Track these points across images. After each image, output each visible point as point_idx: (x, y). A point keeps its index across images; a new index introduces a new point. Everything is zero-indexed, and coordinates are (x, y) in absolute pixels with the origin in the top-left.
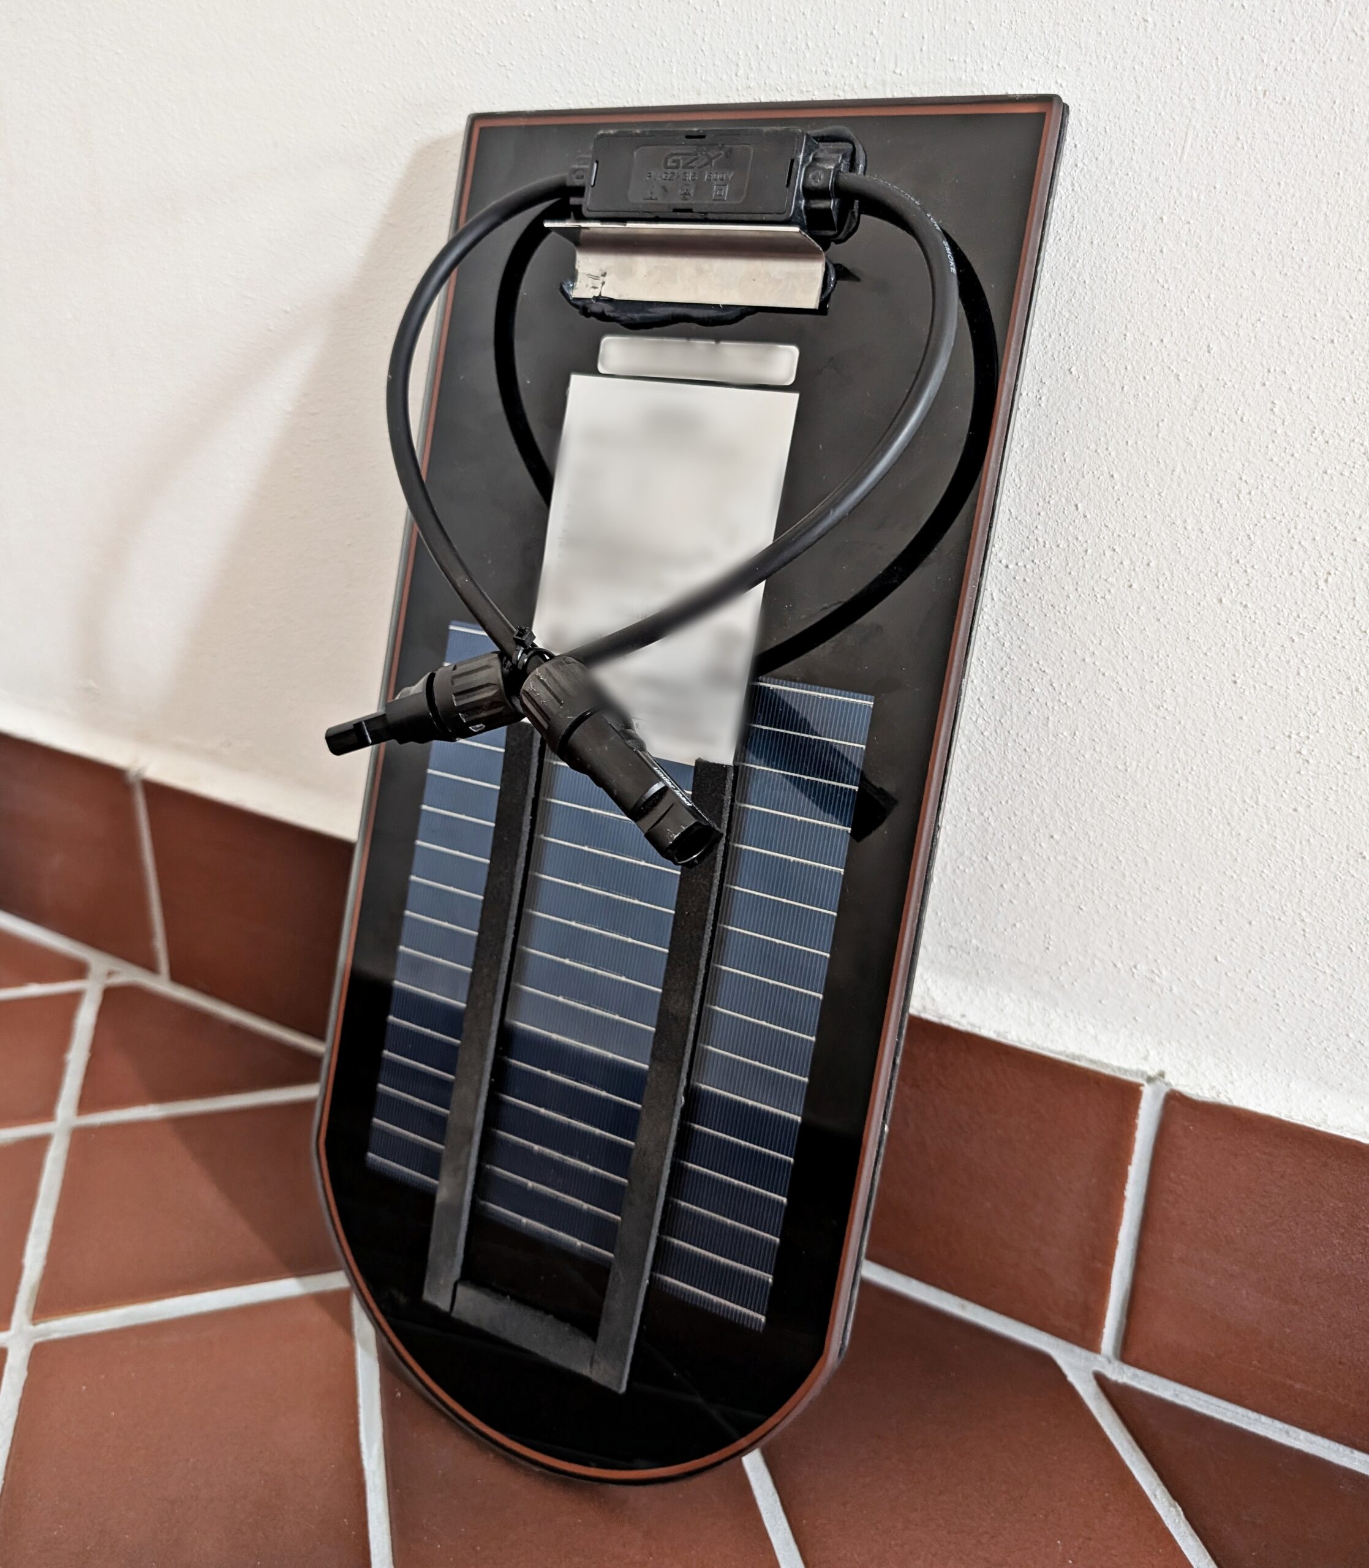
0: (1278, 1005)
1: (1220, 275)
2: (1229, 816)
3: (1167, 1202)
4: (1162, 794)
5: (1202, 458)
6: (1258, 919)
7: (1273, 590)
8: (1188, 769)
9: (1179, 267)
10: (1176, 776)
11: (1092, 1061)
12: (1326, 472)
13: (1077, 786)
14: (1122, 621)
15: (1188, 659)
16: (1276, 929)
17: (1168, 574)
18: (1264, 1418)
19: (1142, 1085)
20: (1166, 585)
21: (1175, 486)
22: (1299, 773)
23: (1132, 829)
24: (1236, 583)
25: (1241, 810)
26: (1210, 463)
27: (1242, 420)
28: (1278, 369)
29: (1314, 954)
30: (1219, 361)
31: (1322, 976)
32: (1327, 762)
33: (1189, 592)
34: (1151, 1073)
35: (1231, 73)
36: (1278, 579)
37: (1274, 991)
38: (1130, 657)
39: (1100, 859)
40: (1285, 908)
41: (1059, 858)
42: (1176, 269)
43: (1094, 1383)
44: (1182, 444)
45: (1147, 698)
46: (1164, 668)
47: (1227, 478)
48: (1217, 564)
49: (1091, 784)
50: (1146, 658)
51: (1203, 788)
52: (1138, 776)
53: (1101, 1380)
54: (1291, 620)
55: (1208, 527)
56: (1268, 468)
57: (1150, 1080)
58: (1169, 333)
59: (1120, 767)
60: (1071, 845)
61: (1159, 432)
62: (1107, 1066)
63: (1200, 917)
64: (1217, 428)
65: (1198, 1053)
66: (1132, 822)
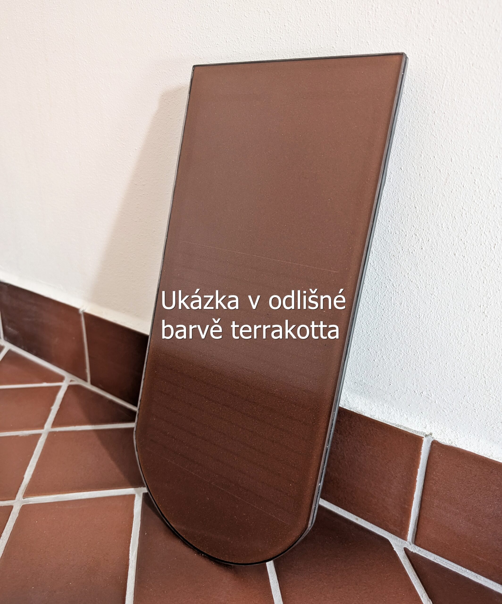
0: (475, 410)
1: (456, 132)
2: (457, 336)
3: (432, 483)
4: (433, 327)
5: (449, 201)
6: (468, 376)
7: (474, 251)
8: (442, 318)
9: (441, 130)
10: (438, 320)
11: (405, 428)
12: (494, 206)
13: (402, 324)
14: (419, 262)
15: (443, 276)
16: (475, 380)
17: (435, 244)
18: (468, 571)
19: (424, 438)
20: (435, 248)
21: (438, 211)
22: (484, 320)
23: (422, 340)
24: (461, 248)
25: (462, 334)
26: (452, 203)
27: (463, 186)
28: (477, 167)
29: (489, 391)
30: (455, 165)
31: (492, 400)
32: (494, 316)
33: (443, 251)
34: (427, 433)
35: (460, 58)
36: (476, 246)
37: (474, 404)
38: (421, 275)
39: (410, 351)
40: (478, 372)
41: (395, 350)
42: (439, 130)
43: (404, 552)
44: (441, 196)
45: (428, 291)
46: (434, 280)
47: (458, 208)
48: (454, 241)
49: (407, 323)
50: (427, 276)
51: (448, 325)
52: (424, 320)
53: (406, 550)
54: (481, 262)
55: (450, 227)
56: (473, 205)
57: (426, 436)
58: (437, 154)
59: (417, 317)
60: (399, 345)
61: (433, 191)
62: (411, 430)
63: (446, 375)
64: (454, 190)
65: (445, 426)
66: (422, 338)
